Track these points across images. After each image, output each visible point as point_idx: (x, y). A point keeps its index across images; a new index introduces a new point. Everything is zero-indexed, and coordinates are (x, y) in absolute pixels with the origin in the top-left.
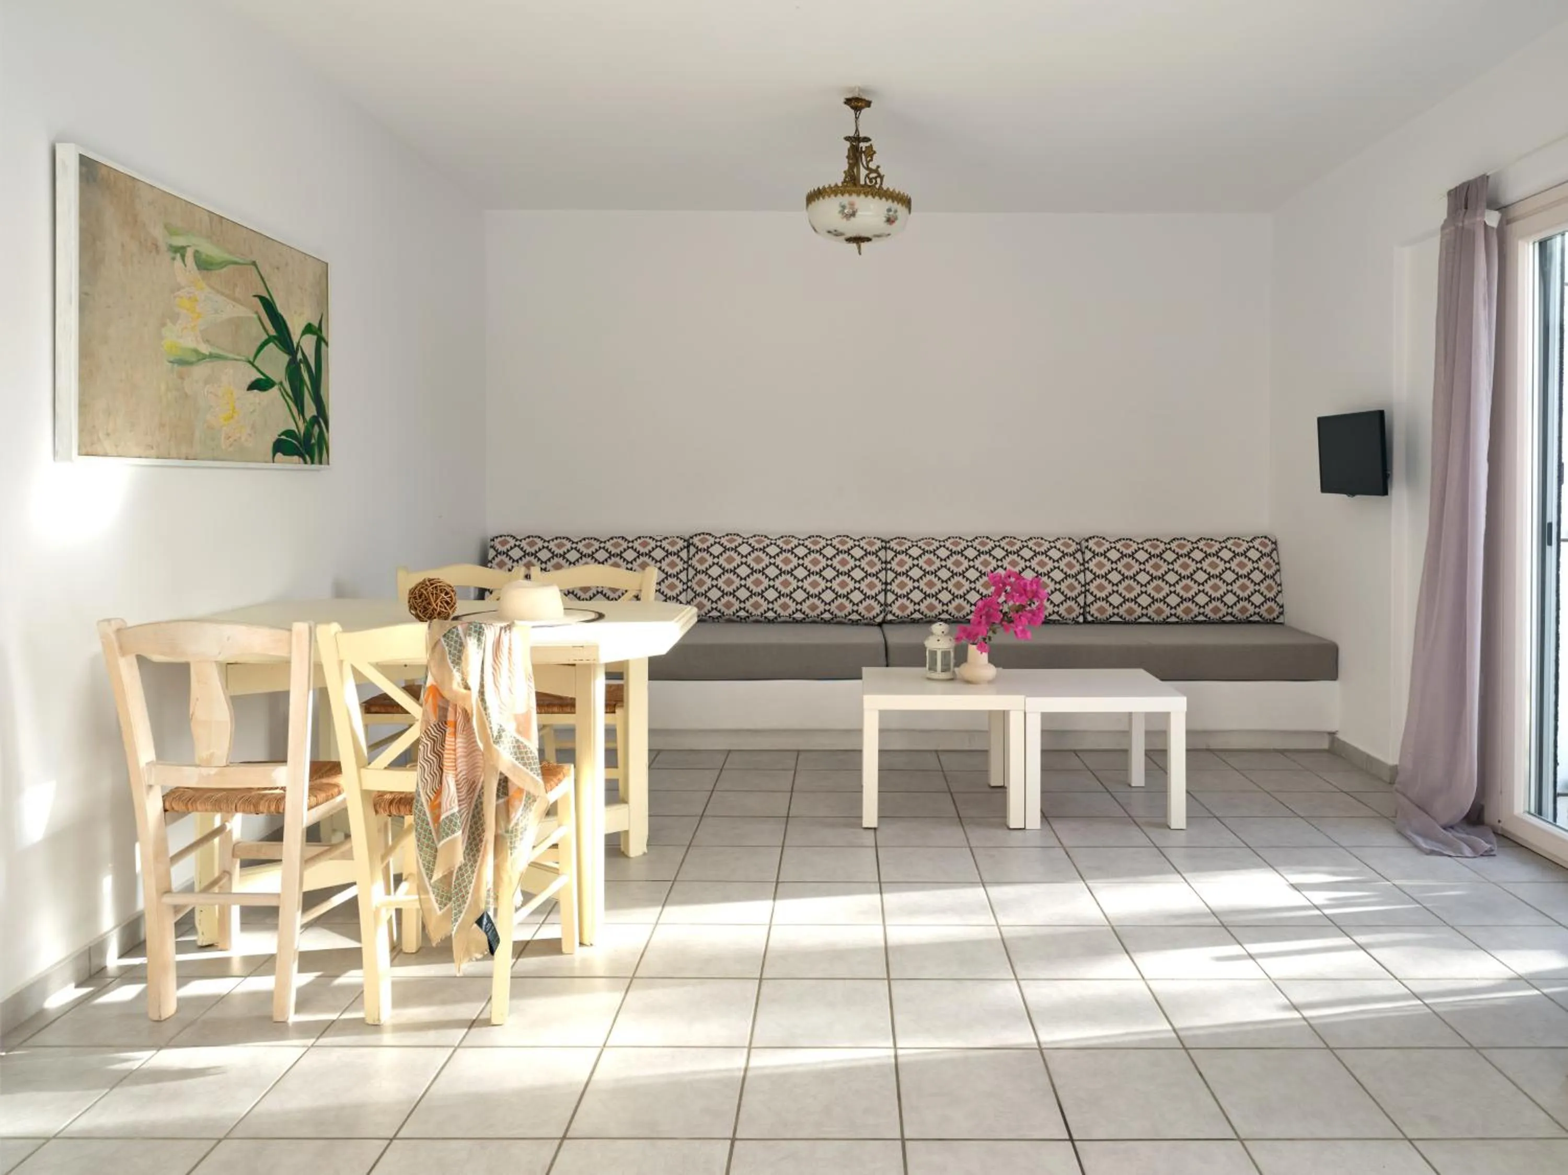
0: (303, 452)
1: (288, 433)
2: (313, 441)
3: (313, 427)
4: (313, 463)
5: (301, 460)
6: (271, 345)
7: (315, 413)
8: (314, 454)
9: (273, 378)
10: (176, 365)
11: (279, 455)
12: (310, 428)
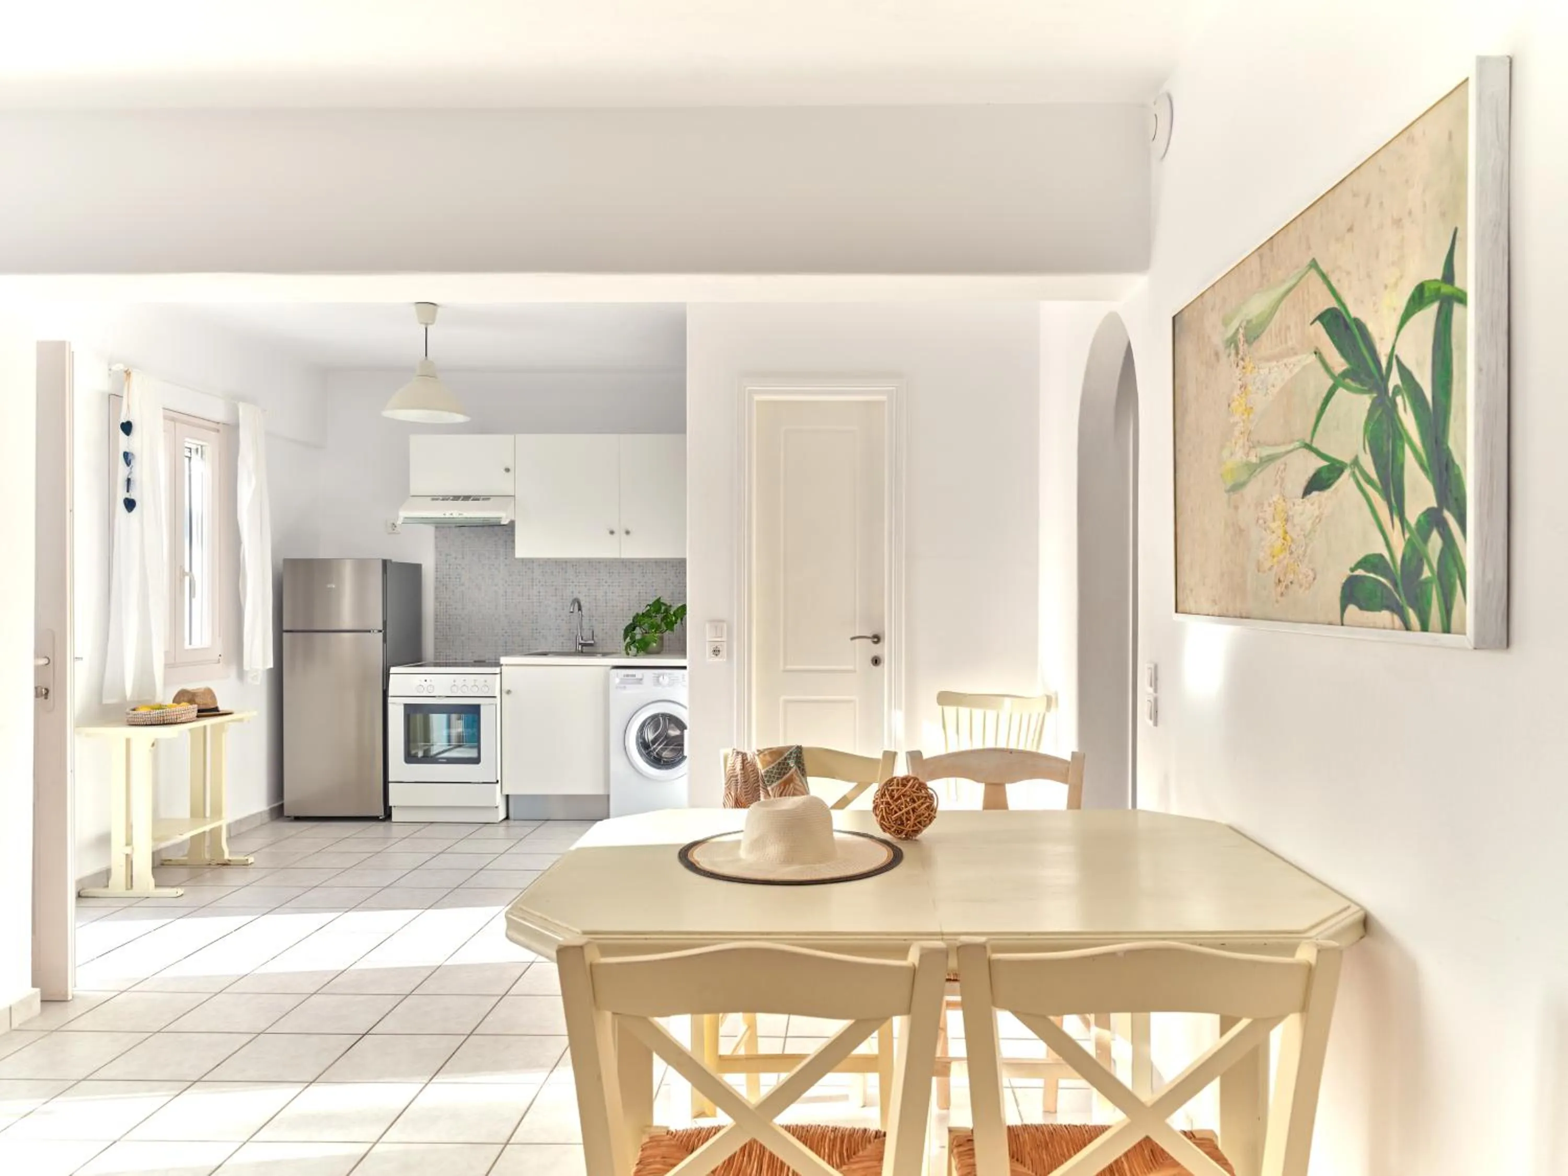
0: (1402, 601)
1: (1372, 562)
2: (1426, 573)
3: (1426, 539)
4: (1424, 628)
5: (1397, 621)
6: (1341, 392)
7: (1434, 504)
8: (1429, 604)
9: (1340, 458)
10: (1231, 493)
11: (1352, 609)
12: (1418, 541)
